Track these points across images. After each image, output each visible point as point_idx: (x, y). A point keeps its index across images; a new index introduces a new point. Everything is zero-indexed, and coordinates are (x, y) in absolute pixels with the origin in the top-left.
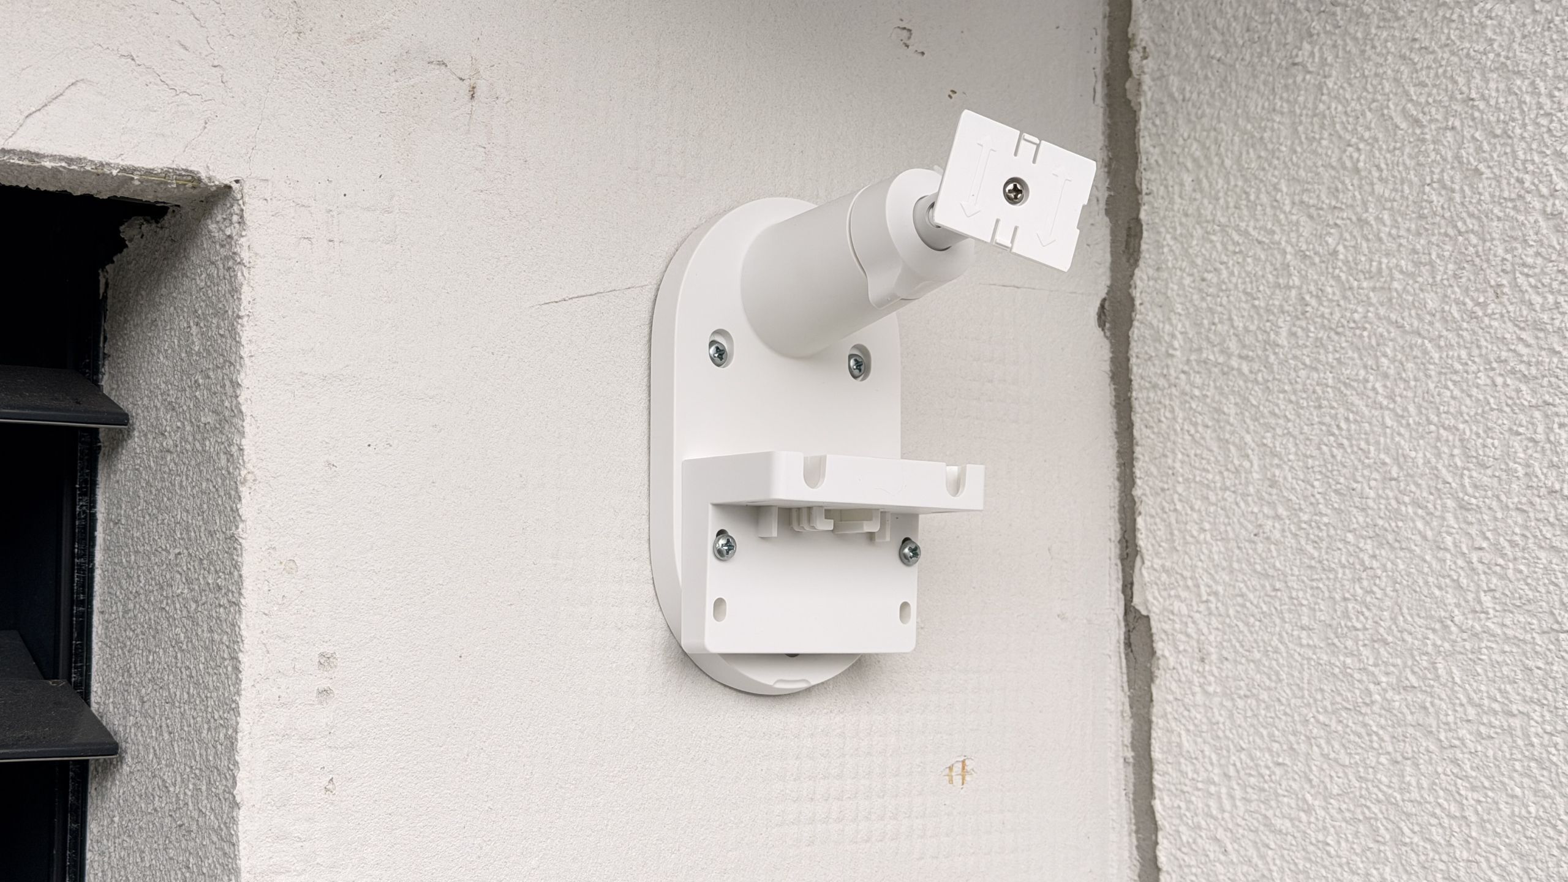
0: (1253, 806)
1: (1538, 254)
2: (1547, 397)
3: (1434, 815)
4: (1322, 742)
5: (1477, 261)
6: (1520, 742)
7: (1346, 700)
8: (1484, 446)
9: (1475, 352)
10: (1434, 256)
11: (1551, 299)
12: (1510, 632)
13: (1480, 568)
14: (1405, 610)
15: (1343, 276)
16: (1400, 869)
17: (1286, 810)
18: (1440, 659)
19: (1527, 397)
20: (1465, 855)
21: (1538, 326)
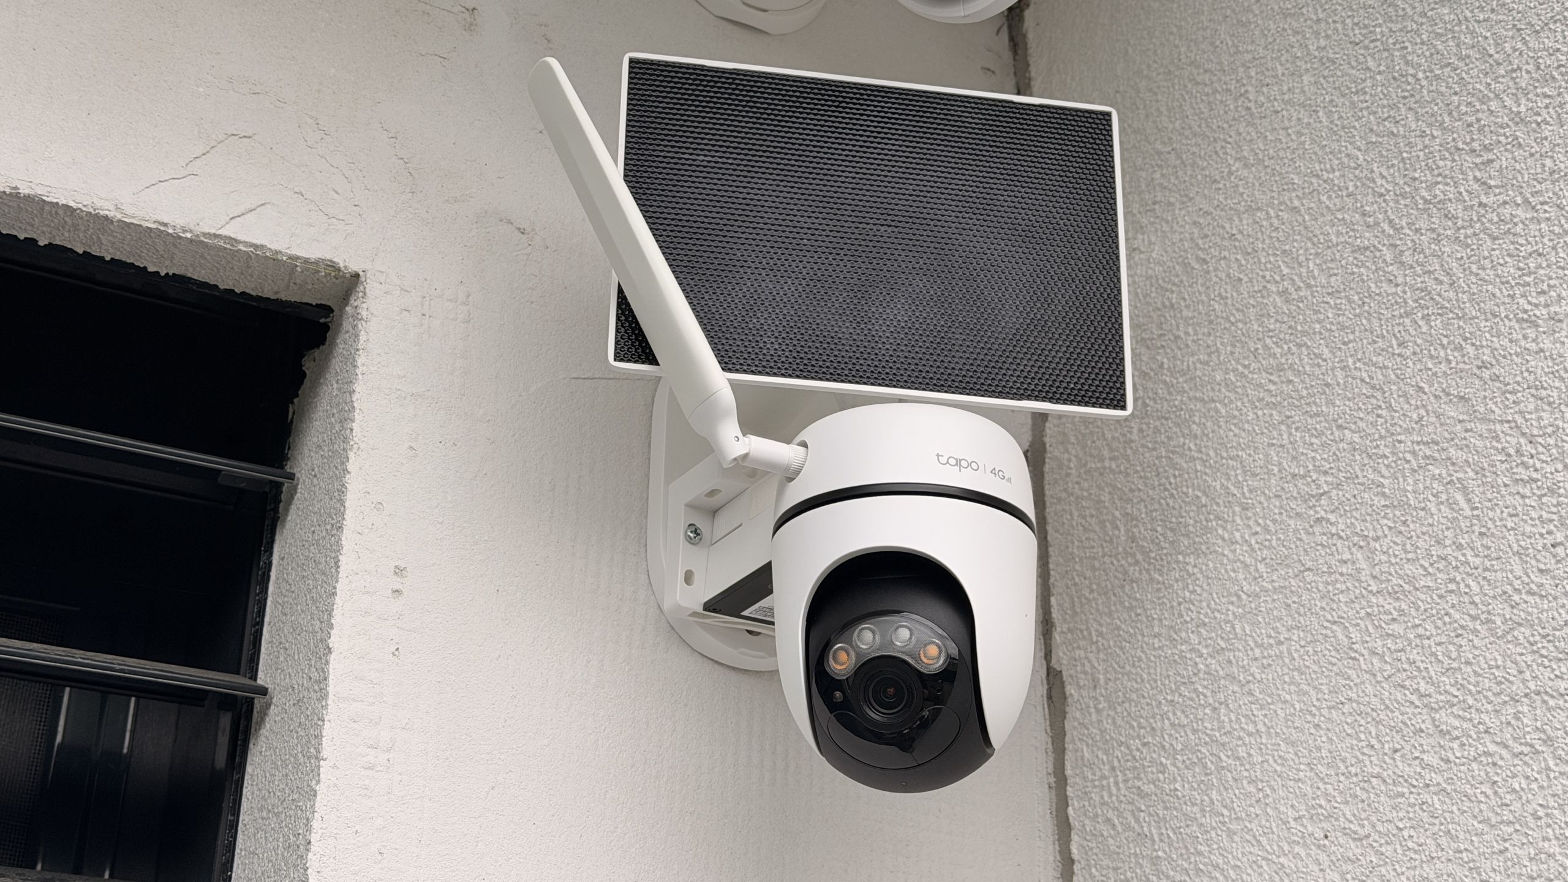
0: (1130, 784)
1: (1277, 320)
2: (1288, 413)
3: (1240, 738)
4: (1171, 715)
5: (1243, 339)
6: (1287, 661)
7: (1183, 677)
8: (1254, 461)
9: (1246, 400)
10: (1218, 345)
11: (1286, 347)
12: (1276, 585)
13: (1257, 546)
14: (1215, 596)
15: (1168, 379)
16: (1222, 788)
17: (1150, 776)
18: (1236, 622)
19: (1276, 417)
20: (1260, 759)
21: (1280, 369)
